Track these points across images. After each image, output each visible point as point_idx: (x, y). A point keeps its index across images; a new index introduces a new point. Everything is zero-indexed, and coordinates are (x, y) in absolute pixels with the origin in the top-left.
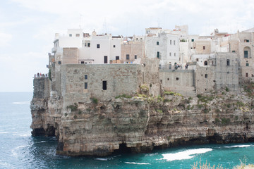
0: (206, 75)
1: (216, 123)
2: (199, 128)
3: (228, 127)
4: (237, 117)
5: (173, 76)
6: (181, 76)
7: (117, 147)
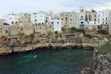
0: (51, 27)
1: (52, 42)
2: (46, 44)
3: (56, 44)
4: (59, 41)
5: (39, 27)
6: (42, 27)
7: (11, 52)
